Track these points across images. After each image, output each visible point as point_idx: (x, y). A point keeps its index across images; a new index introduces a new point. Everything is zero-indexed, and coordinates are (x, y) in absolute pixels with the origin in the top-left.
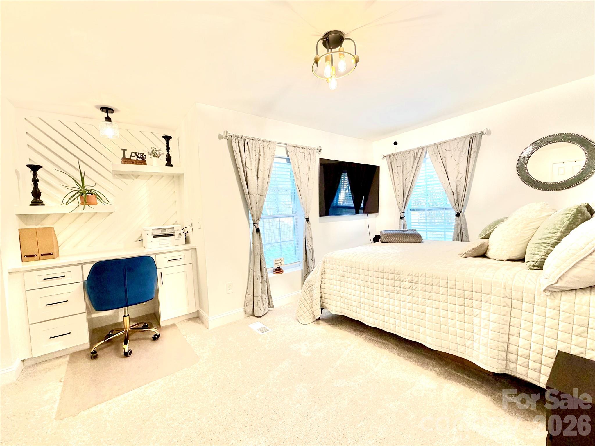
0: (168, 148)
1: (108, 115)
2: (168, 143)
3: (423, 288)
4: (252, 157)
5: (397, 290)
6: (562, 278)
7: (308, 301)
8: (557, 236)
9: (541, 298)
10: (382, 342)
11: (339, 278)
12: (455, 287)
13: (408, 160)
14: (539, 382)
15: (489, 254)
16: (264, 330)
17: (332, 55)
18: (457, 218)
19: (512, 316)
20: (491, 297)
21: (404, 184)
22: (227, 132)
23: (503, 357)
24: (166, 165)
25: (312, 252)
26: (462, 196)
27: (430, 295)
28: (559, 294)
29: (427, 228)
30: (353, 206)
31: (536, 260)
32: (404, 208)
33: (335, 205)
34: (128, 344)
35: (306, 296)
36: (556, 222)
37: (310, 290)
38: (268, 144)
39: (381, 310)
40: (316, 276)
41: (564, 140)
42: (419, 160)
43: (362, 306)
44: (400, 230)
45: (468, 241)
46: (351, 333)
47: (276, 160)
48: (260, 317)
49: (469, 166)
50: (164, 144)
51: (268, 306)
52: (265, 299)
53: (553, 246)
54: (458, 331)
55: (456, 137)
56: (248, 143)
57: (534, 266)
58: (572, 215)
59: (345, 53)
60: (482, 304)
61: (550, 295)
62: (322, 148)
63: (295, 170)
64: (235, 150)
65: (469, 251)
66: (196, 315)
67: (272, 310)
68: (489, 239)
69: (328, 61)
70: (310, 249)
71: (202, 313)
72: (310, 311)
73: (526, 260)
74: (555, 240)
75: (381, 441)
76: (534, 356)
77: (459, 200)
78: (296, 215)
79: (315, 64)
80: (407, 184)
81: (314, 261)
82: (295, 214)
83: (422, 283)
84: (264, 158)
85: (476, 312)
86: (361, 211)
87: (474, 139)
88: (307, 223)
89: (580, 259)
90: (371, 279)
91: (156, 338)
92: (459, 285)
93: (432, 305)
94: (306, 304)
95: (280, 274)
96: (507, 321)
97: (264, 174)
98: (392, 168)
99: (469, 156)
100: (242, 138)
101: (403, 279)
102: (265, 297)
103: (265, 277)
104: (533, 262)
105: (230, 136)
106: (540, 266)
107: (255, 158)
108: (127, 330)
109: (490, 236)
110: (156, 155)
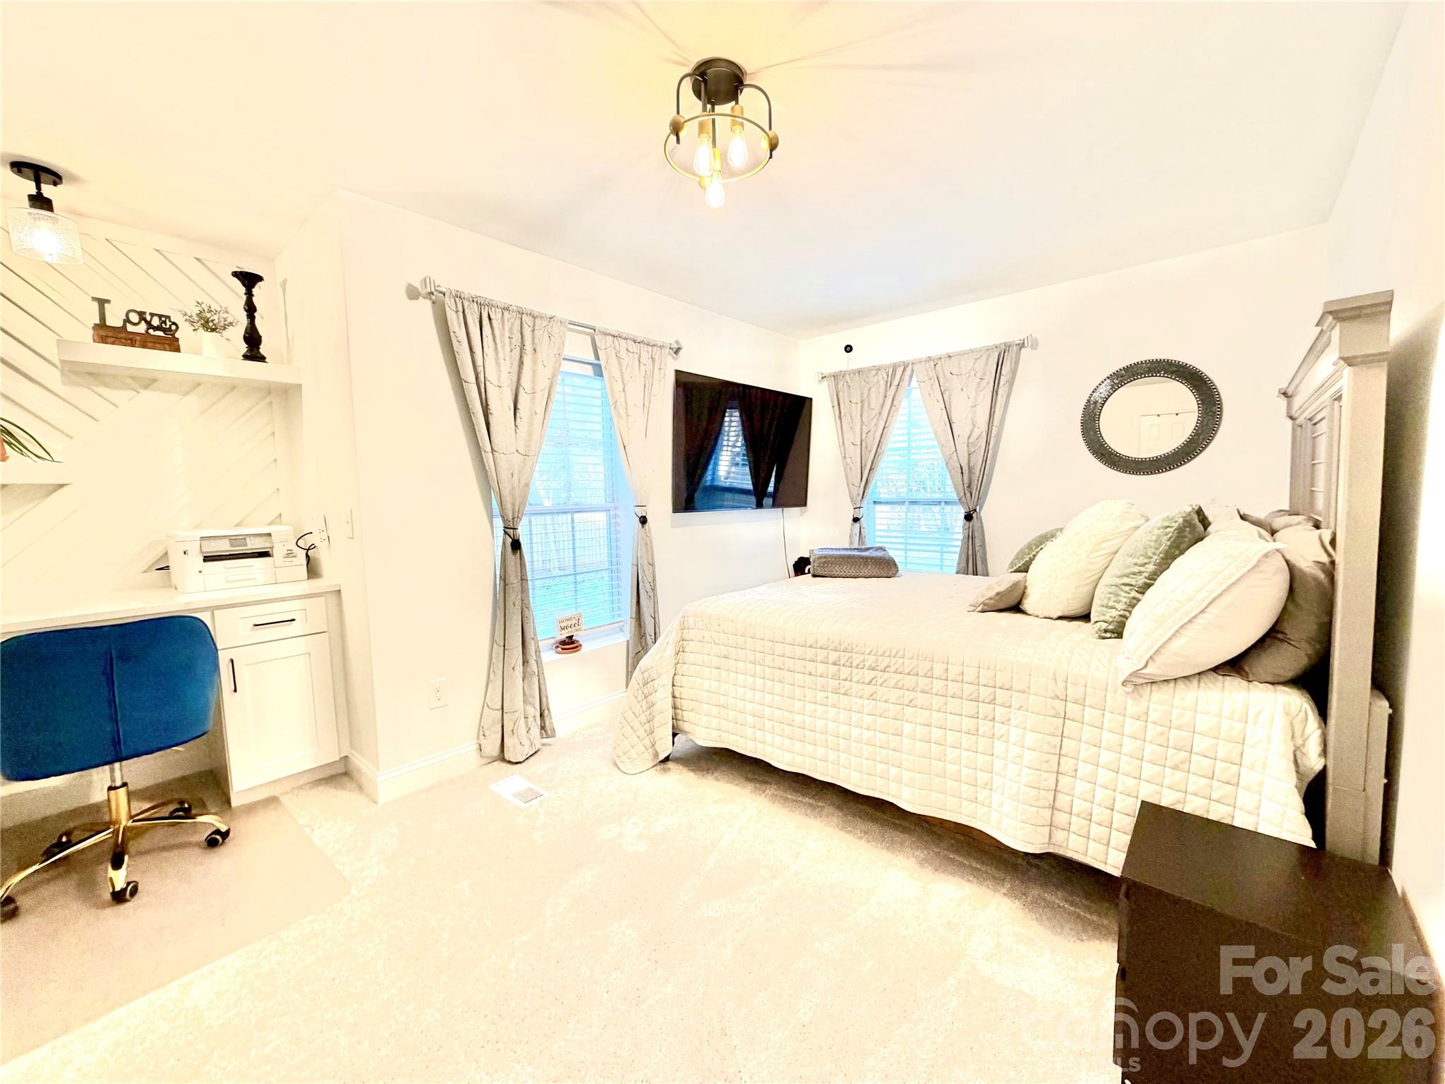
0: (251, 309)
1: (38, 188)
2: (249, 294)
3: (898, 681)
4: (501, 355)
5: (844, 687)
6: (1154, 657)
7: (643, 718)
8: (1148, 570)
9: (1118, 697)
10: (810, 804)
11: (715, 661)
12: (961, 679)
13: (873, 390)
14: (1106, 863)
15: (1026, 605)
16: (529, 796)
17: (714, 121)
18: (968, 523)
19: (1064, 735)
20: (1028, 699)
21: (863, 443)
22: (432, 282)
23: (1046, 820)
24: (246, 357)
25: (652, 598)
26: (979, 477)
27: (912, 697)
28: (1148, 688)
29: (906, 544)
30: (750, 487)
31: (1111, 620)
32: (863, 498)
33: (708, 484)
34: (124, 866)
35: (638, 707)
36: (1148, 543)
37: (646, 691)
38: (546, 323)
39: (808, 733)
40: (662, 657)
41: (1165, 373)
42: (897, 390)
43: (768, 725)
44: (852, 547)
45: (986, 574)
46: (741, 787)
47: (566, 366)
48: (520, 763)
49: (994, 412)
50: (237, 294)
51: (541, 735)
52: (534, 717)
53: (1140, 590)
54: (965, 771)
55: (972, 347)
56: (492, 316)
57: (1106, 631)
58: (1175, 530)
59: (744, 121)
60: (1012, 713)
61: (1133, 692)
62: (683, 344)
63: (613, 396)
64: (454, 332)
65: (991, 599)
66: (341, 770)
67: (550, 743)
68: (1027, 572)
69: (705, 135)
70: (649, 590)
71: (357, 762)
72: (647, 742)
73: (1093, 617)
74: (1145, 579)
75: (804, 1029)
76: (1100, 814)
77: (972, 484)
78: (616, 508)
79: (672, 135)
80: (869, 444)
81: (657, 621)
82: (613, 505)
83: (896, 670)
84: (535, 362)
85: (1000, 729)
86: (768, 501)
87: (1006, 354)
88: (643, 527)
89: (1186, 620)
90: (789, 663)
91: (215, 840)
92: (970, 674)
93: (916, 717)
94: (637, 725)
95: (570, 653)
96: (1055, 746)
97: (533, 399)
98: (839, 405)
99: (995, 392)
100: (473, 301)
101: (858, 662)
102: (534, 712)
103: (534, 662)
104: (1106, 622)
105: (441, 292)
106: (1118, 633)
107: (511, 357)
108: (119, 827)
109: (1030, 567)
110: (211, 324)
